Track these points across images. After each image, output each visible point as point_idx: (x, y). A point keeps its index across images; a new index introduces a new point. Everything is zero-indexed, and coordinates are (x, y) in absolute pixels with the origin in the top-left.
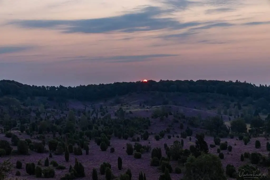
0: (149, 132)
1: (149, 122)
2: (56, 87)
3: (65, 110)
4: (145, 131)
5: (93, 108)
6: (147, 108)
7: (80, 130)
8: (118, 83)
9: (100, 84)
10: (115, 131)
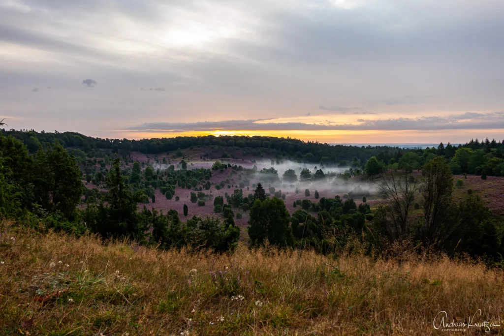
0: (210, 182)
1: (210, 173)
2: (120, 139)
3: (129, 162)
4: (206, 182)
5: (156, 161)
7: (144, 180)
8: (179, 137)
9: (163, 138)
10: (179, 181)
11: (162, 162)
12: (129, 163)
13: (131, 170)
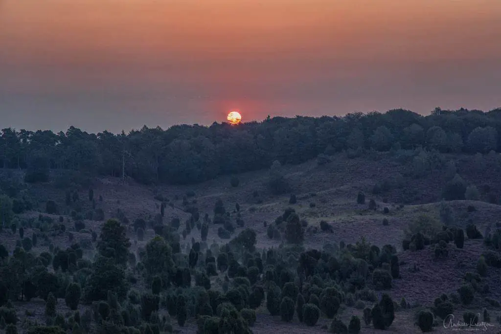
0: (395, 300)
1: (395, 263)
2: (56, 132)
3: (90, 217)
4: (378, 295)
5: (187, 211)
6: (386, 211)
7: (140, 290)
8: (278, 120)
9: (215, 123)
10: (271, 295)
11: (212, 217)
12: (87, 222)
13: (96, 252)
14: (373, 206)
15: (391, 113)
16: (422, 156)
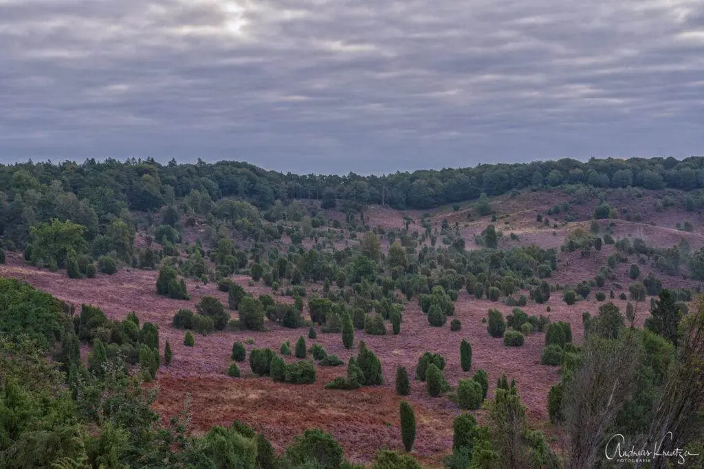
4: (540, 281)
5: (425, 227)
6: (556, 227)
8: (486, 166)
9: (444, 169)
10: (469, 281)
11: (439, 231)
12: (357, 233)
14: (547, 223)
15: (561, 161)
16: (582, 189)
